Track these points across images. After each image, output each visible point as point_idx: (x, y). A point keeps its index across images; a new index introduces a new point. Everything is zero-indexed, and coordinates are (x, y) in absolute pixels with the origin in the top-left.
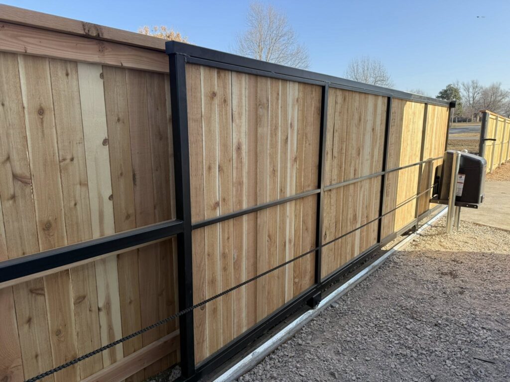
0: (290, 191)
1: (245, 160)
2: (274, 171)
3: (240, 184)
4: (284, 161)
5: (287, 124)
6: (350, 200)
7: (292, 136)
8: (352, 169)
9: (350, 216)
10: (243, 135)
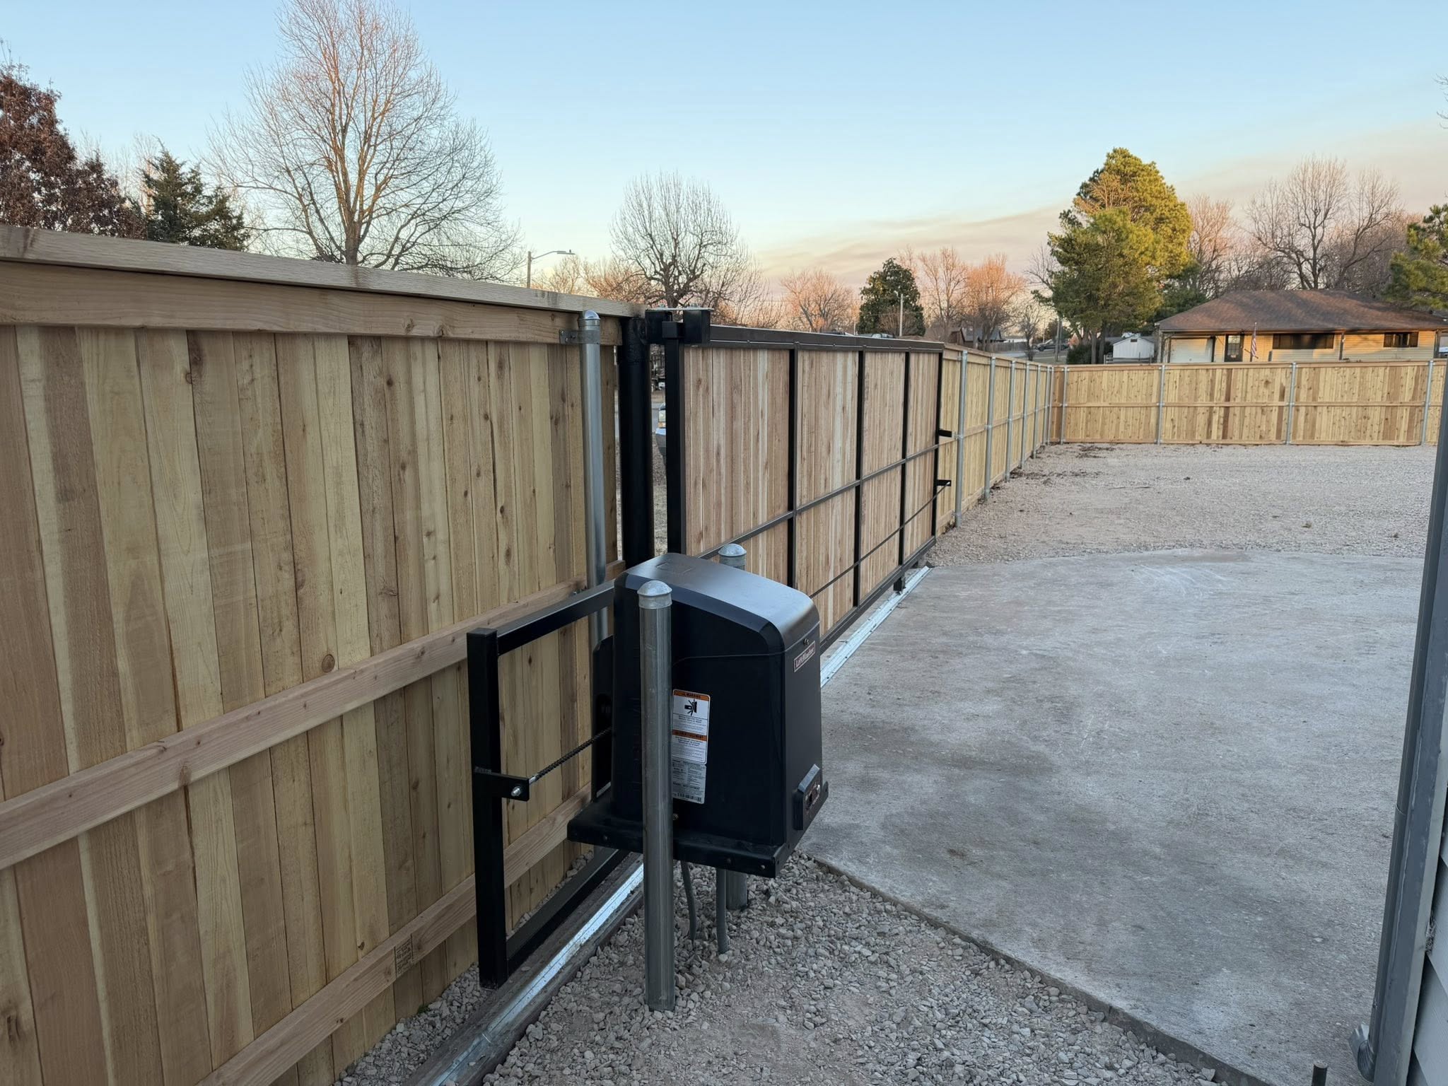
0: (763, 519)
1: (723, 471)
2: (748, 484)
3: (719, 504)
4: (756, 470)
5: (758, 414)
6: (821, 530)
7: (763, 432)
8: (823, 477)
9: (822, 558)
10: (722, 435)
